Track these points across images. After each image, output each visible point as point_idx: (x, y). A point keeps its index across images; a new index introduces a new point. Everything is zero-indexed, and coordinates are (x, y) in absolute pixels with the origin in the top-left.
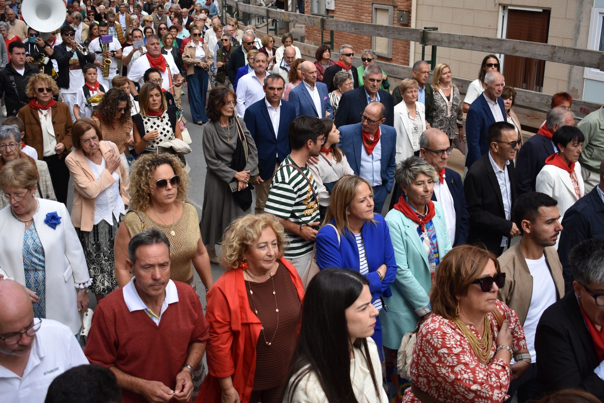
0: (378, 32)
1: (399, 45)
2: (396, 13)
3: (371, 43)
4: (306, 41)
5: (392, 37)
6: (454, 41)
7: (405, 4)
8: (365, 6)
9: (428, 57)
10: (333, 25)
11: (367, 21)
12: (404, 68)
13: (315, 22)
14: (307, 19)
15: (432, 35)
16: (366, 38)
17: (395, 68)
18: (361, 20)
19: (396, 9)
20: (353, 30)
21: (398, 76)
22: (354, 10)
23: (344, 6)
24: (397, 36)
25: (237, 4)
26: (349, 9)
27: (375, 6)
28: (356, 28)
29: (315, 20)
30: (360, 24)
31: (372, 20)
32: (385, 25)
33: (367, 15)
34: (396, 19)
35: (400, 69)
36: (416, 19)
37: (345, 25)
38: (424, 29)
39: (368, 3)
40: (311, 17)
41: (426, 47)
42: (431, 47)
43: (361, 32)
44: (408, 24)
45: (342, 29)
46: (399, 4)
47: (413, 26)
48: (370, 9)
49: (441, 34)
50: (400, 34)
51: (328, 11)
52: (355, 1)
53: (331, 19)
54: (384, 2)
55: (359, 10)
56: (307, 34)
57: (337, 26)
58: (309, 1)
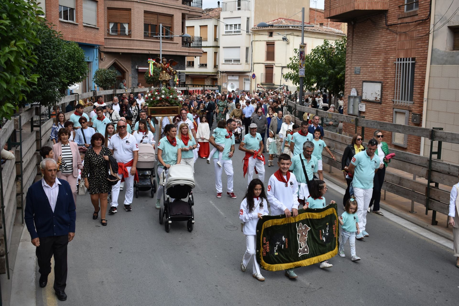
0: (397, 129)
1: (413, 138)
2: (411, 115)
3: (391, 136)
4: (343, 132)
5: (408, 133)
6: (455, 138)
7: (418, 109)
8: (388, 109)
9: (435, 149)
10: (364, 123)
11: (389, 120)
12: (416, 156)
13: (351, 120)
14: (345, 118)
15: (439, 133)
16: (387, 132)
17: (409, 156)
18: (384, 119)
19: (411, 113)
20: (379, 127)
21: (412, 162)
22: (379, 112)
23: (372, 109)
24: (412, 133)
25: (295, 106)
26: (376, 111)
27: (395, 110)
28: (381, 125)
29: (351, 119)
30: (384, 123)
31: (392, 120)
32: (403, 124)
33: (389, 116)
34: (411, 120)
35: (413, 157)
36: (426, 120)
37: (373, 123)
38: (432, 129)
39: (390, 108)
40: (348, 117)
41: (434, 142)
42: (438, 142)
43: (384, 129)
44: (420, 124)
45: (370, 126)
46: (413, 109)
47: (423, 126)
48: (392, 112)
49: (446, 133)
50: (414, 131)
51: (360, 112)
52: (380, 106)
53: (363, 119)
54: (402, 107)
55: (383, 112)
56: (344, 128)
57: (367, 123)
58: (347, 105)
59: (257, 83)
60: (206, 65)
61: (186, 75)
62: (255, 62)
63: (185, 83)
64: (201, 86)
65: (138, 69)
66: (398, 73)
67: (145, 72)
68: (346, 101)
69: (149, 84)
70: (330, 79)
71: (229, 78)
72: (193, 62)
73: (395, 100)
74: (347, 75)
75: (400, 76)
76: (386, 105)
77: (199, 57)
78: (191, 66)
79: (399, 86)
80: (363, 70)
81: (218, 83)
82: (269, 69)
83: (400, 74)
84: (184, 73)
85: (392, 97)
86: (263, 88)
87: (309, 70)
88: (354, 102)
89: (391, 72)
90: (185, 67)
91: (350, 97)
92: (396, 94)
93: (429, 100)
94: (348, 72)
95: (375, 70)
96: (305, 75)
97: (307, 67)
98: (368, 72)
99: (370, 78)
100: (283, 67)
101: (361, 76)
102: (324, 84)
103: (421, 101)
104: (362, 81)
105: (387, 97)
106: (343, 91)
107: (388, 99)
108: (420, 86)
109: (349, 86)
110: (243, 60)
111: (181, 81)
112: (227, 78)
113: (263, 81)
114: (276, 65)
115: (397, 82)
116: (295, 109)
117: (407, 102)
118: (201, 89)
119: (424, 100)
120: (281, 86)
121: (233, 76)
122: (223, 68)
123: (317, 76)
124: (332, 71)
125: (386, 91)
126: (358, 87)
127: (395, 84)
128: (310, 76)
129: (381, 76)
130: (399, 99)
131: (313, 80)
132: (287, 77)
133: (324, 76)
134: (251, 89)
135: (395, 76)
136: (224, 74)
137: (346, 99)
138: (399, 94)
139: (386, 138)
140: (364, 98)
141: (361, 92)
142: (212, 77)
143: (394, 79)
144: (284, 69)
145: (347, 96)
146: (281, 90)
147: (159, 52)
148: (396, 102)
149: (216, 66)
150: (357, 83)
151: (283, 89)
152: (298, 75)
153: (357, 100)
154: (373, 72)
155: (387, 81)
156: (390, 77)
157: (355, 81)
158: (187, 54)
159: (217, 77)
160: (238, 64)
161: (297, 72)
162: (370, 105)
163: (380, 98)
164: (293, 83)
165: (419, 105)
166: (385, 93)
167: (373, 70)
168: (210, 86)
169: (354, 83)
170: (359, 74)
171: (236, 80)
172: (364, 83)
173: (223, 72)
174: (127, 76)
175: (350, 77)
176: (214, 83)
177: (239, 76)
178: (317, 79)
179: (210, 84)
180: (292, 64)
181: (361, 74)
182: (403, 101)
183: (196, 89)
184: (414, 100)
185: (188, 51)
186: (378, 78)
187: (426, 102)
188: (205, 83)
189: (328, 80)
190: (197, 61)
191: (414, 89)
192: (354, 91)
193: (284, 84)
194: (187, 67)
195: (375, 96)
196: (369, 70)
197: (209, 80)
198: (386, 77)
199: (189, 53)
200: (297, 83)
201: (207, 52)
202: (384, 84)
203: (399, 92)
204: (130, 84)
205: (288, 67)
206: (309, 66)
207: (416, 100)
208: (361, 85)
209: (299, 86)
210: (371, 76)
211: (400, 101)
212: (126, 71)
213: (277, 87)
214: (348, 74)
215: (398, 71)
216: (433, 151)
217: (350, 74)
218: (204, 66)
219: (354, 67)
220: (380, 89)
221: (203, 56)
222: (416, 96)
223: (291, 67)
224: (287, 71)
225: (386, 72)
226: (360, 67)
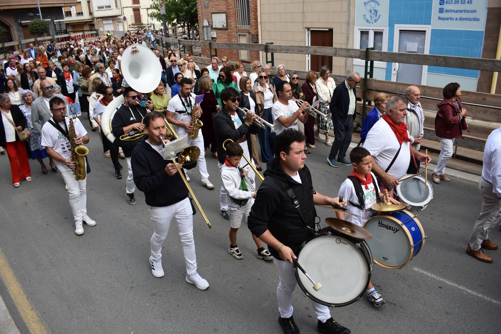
0: (242, 47)
1: (254, 54)
2: (250, 36)
3: (238, 53)
4: (202, 56)
5: (249, 50)
6: (283, 49)
7: (255, 31)
8: (233, 34)
9: (270, 59)
10: (216, 45)
11: (235, 42)
13: (206, 45)
14: (201, 43)
15: (271, 47)
16: (235, 51)
18: (232, 42)
19: (250, 34)
20: (227, 47)
22: (227, 36)
23: (221, 35)
24: (252, 49)
25: (161, 38)
26: (224, 36)
27: (239, 33)
28: (229, 46)
29: (206, 43)
30: (231, 44)
31: (237, 41)
32: (245, 43)
33: (235, 39)
34: (251, 40)
36: (262, 39)
37: (222, 45)
38: (266, 44)
39: (234, 32)
40: (203, 42)
41: (268, 54)
42: (271, 53)
43: (232, 48)
44: (257, 42)
45: (221, 47)
46: (252, 31)
47: (260, 43)
48: (236, 36)
49: (275, 46)
50: (253, 48)
51: (213, 38)
52: (227, 32)
53: (215, 42)
54: (243, 31)
55: (230, 37)
56: (202, 52)
57: (218, 46)
58: (202, 33)
59: (128, 24)
60: (82, 13)
61: (65, 24)
62: (124, 7)
63: (66, 30)
64: (81, 31)
65: (21, 23)
66: (237, 4)
67: (28, 25)
68: (201, 31)
69: (34, 35)
70: (186, 14)
71: (105, 22)
72: (70, 12)
73: (237, 26)
74: (199, 10)
75: (239, 6)
76: (231, 30)
77: (74, 7)
78: (69, 15)
79: (239, 14)
80: (210, 4)
81: (96, 28)
82: (137, 11)
83: (239, 4)
84: (63, 22)
85: (235, 24)
86: (134, 28)
87: (169, 8)
88: (207, 30)
89: (232, 4)
90: (63, 16)
91: (203, 27)
92: (238, 21)
93: (262, 23)
94: (199, 7)
95: (220, 3)
96: (166, 13)
97: (166, 5)
98: (214, 5)
99: (217, 10)
100: (148, 9)
101: (210, 9)
102: (182, 19)
103: (256, 24)
104: (211, 13)
105: (231, 24)
106: (198, 23)
107: (232, 26)
108: (254, 13)
109: (202, 18)
110: (113, 6)
111: (62, 29)
112: (103, 23)
113: (133, 22)
114: (142, 7)
115: (237, 11)
116: (162, 42)
117: (246, 26)
118: (81, 34)
119: (258, 23)
120: (148, 24)
121: (107, 20)
122: (97, 14)
123: (175, 12)
124: (186, 7)
125: (230, 19)
126: (208, 18)
127: (236, 13)
128: (170, 13)
129: (225, 8)
130: (240, 24)
131: (173, 16)
132: (152, 16)
133: (182, 13)
134: (124, 29)
135: (235, 6)
136: (99, 20)
137: (201, 29)
138: (240, 21)
139: (235, 56)
140: (214, 27)
141: (211, 22)
142: (89, 23)
143: (234, 9)
144: (149, 10)
145: (201, 26)
146: (149, 28)
147: (37, 5)
148: (238, 27)
149: (91, 14)
150: (207, 15)
151: (151, 27)
152: (160, 14)
153: (209, 29)
154: (218, 5)
155: (230, 11)
156: (231, 7)
157: (206, 14)
158: (63, 5)
159: (94, 23)
160: (109, 10)
161: (159, 10)
162: (220, 31)
163: (226, 25)
164: (157, 21)
165: (255, 28)
166: (229, 21)
167: (218, 4)
168: (88, 31)
169: (205, 15)
170: (208, 8)
171: (110, 24)
172: (213, 15)
173: (98, 18)
174: (12, 30)
175: (201, 11)
176: (92, 28)
177: (112, 20)
178: (176, 15)
179: (88, 29)
180: (154, 4)
181: (209, 7)
182: (243, 26)
183: (77, 35)
184: (251, 24)
185: (63, 2)
186: (223, 9)
187: (260, 24)
188: (84, 29)
189: (185, 15)
190: (73, 10)
191: (250, 15)
192: (206, 22)
193: (151, 23)
194: (66, 16)
195: (222, 24)
196: (215, 4)
197: (87, 26)
198: (228, 8)
199: (64, 3)
200: (161, 20)
201: (80, 2)
202: (227, 14)
203: (240, 19)
204: (17, 37)
205: (152, 8)
206: (168, 5)
207: (253, 24)
208: (211, 16)
209: (162, 22)
210: (217, 8)
211: (241, 26)
212: (10, 26)
213: (146, 26)
214: (200, 8)
215: (237, 3)
216: (268, 60)
217: (201, 8)
218: (81, 14)
219: (203, 2)
220: (225, 18)
221: (78, 6)
222: (252, 21)
223: (154, 8)
224: (150, 11)
225: (228, 4)
226: (207, 2)
